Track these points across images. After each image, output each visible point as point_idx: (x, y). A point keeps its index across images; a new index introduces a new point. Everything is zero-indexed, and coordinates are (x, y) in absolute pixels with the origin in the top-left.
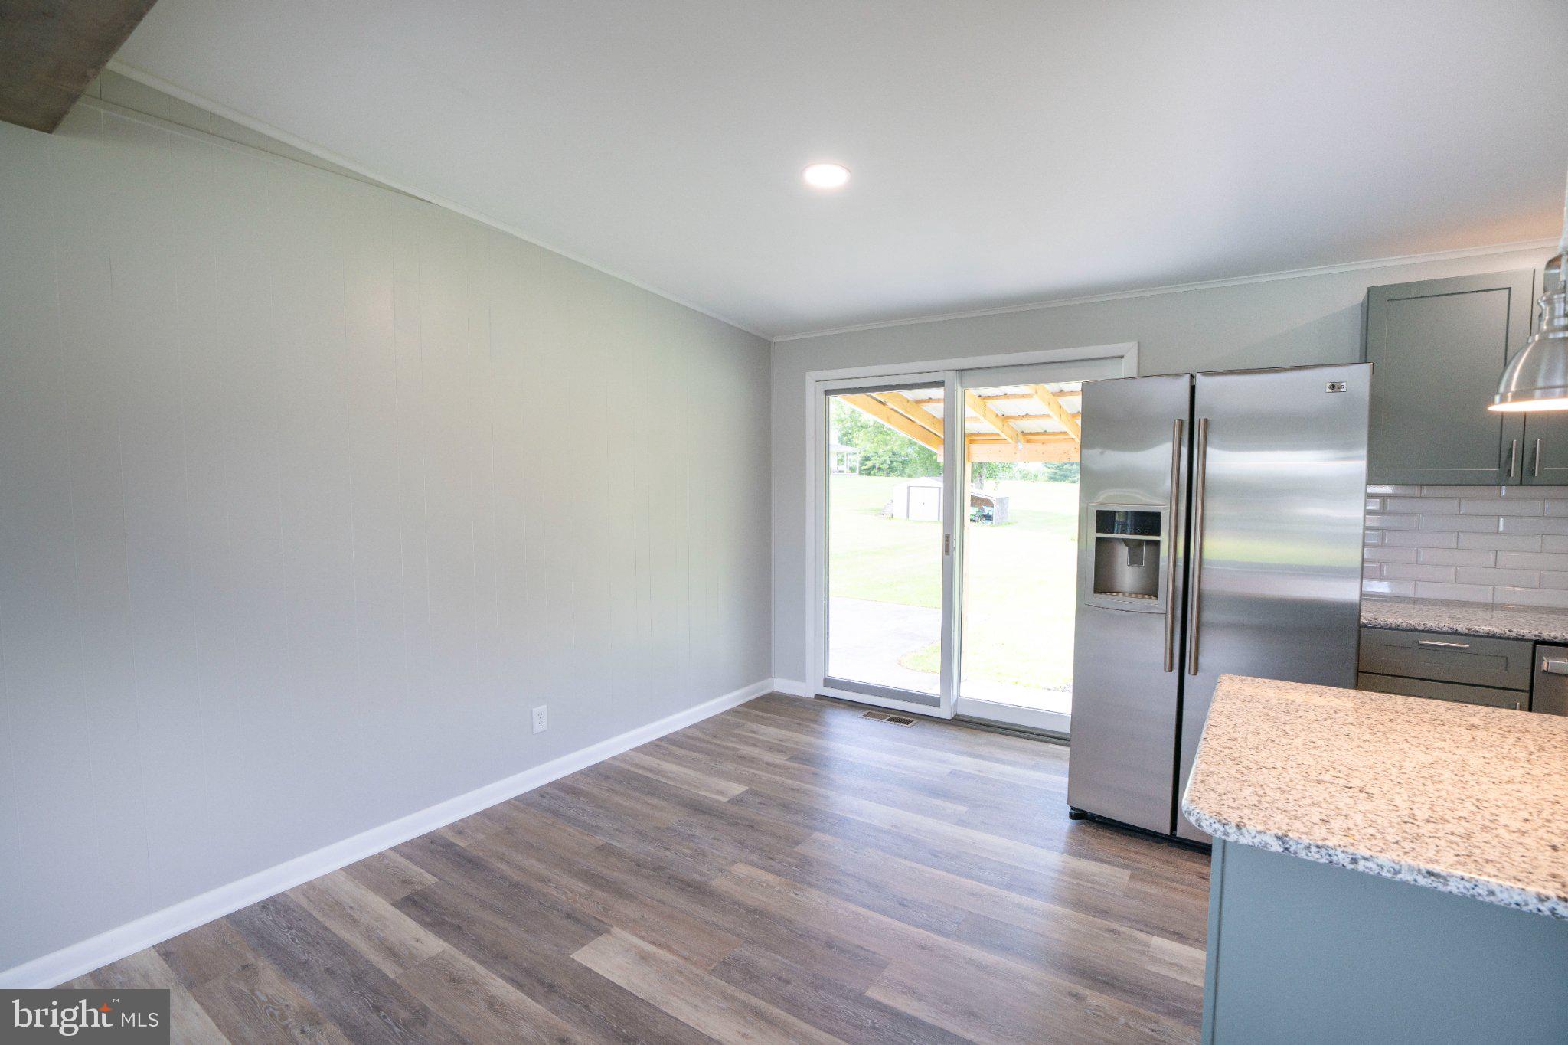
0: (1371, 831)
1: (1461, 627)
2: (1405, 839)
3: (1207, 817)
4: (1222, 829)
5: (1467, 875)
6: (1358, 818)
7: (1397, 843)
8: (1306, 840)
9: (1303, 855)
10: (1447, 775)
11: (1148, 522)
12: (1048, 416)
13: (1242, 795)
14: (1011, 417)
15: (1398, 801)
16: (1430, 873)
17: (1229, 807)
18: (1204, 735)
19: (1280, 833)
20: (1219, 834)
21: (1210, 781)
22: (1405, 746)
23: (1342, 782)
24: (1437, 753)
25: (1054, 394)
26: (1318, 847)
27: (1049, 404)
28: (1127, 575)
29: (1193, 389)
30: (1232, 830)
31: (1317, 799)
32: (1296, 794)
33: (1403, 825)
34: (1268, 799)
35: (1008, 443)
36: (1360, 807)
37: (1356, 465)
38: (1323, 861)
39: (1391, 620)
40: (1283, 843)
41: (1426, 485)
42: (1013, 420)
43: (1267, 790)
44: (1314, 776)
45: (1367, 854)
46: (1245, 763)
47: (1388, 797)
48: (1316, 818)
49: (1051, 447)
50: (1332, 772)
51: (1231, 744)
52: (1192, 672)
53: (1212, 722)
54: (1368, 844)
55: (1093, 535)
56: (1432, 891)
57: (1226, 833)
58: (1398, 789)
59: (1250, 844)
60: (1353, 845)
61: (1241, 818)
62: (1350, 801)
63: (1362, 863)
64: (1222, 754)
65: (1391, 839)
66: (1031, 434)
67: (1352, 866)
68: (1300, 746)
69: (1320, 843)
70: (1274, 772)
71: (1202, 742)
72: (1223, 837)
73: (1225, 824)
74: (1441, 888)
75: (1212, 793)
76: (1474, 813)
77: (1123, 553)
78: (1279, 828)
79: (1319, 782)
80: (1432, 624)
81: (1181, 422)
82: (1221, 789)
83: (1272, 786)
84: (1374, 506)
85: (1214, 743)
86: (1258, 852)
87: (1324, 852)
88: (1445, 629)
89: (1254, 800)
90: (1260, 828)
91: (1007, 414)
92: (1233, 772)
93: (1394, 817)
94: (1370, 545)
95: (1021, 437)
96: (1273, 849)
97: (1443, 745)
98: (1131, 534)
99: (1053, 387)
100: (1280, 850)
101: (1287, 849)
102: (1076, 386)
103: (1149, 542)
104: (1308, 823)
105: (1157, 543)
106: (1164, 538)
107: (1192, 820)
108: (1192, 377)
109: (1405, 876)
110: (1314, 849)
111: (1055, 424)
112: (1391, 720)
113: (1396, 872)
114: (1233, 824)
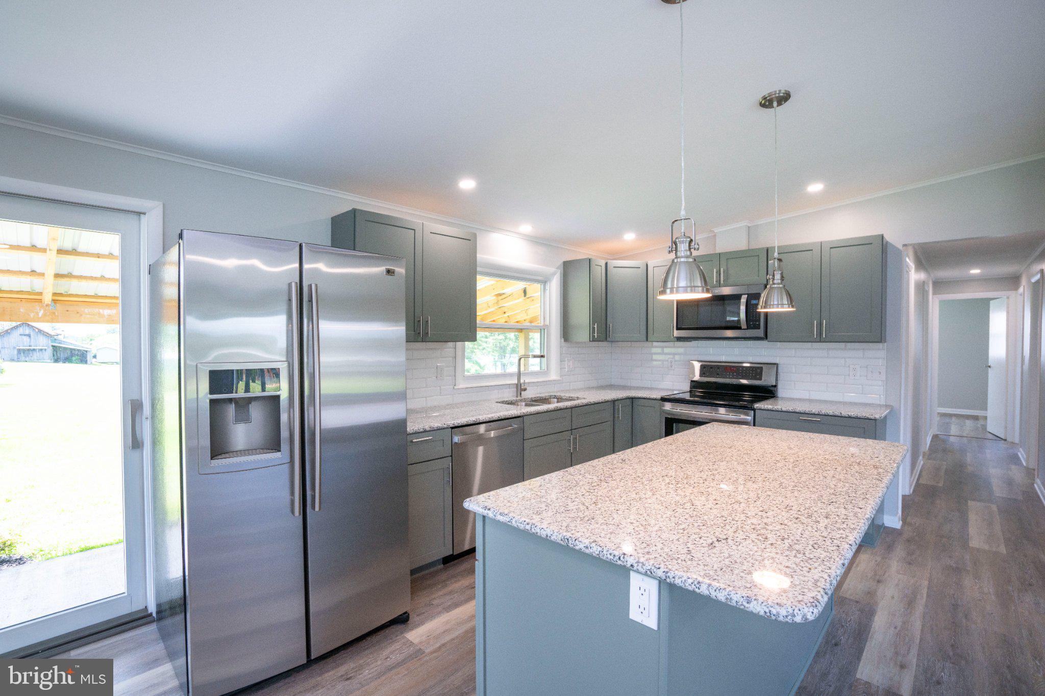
1: (427, 427)
80: (415, 428)
88: (421, 430)
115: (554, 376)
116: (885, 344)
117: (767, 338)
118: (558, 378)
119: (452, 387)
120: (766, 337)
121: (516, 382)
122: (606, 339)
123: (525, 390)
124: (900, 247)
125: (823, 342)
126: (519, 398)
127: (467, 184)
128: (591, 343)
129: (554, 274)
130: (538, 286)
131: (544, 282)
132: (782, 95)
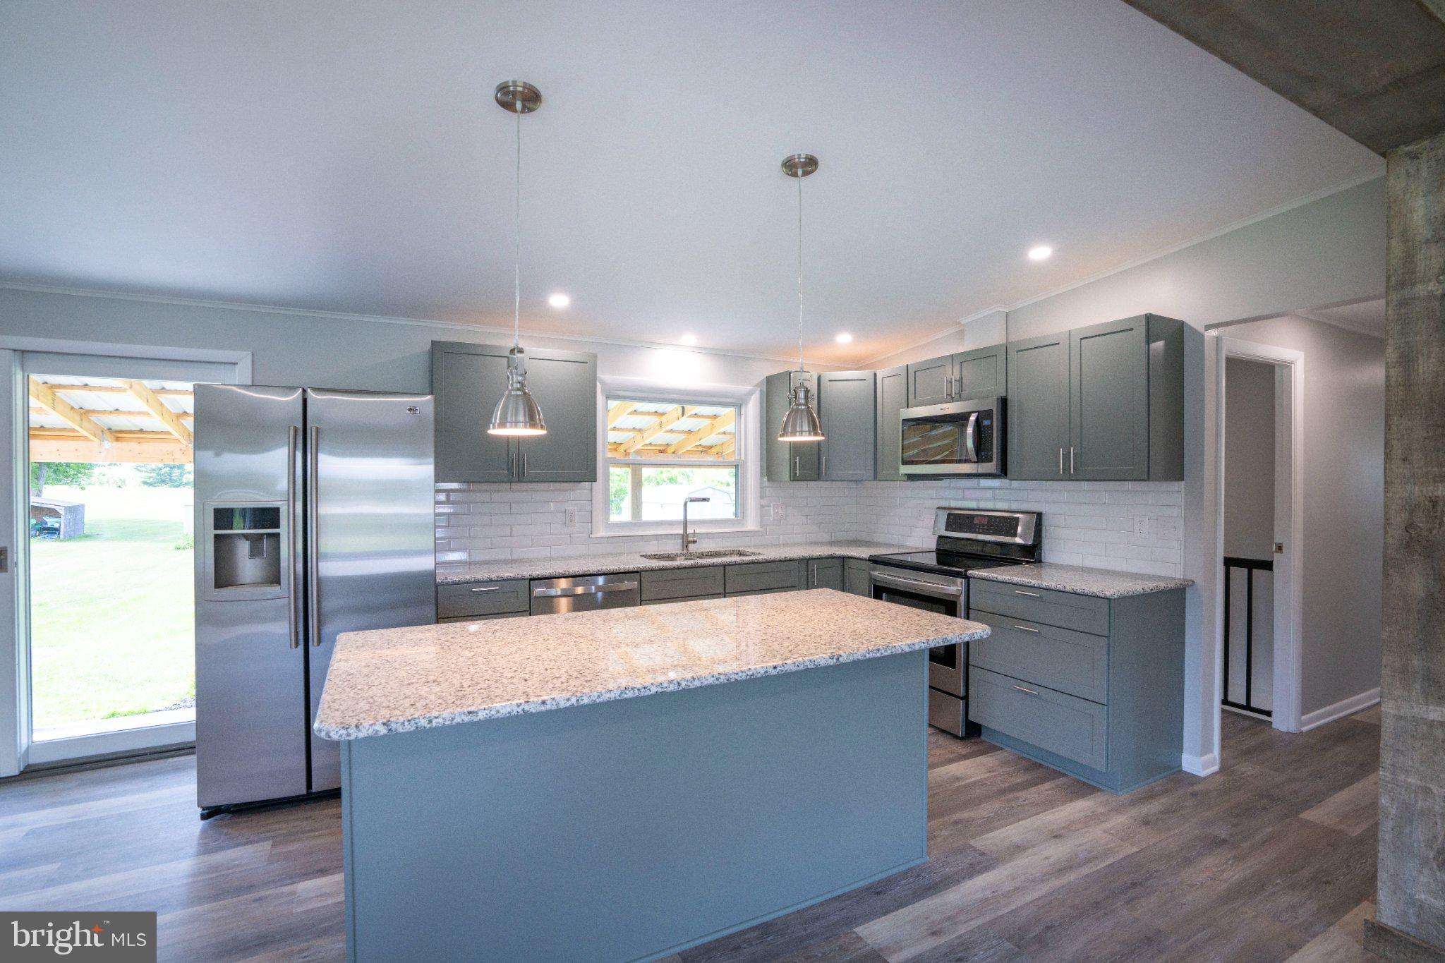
0: (439, 701)
1: (494, 576)
2: (457, 700)
3: (334, 728)
4: (345, 732)
5: (486, 707)
6: (432, 697)
7: (453, 703)
8: (401, 720)
9: (400, 730)
10: (480, 660)
11: (267, 517)
12: (148, 414)
13: (358, 707)
14: (94, 411)
15: (455, 681)
16: (470, 713)
17: (349, 717)
18: (328, 677)
19: (385, 721)
20: (345, 737)
21: (335, 706)
22: (460, 650)
23: (424, 680)
24: (476, 649)
25: (154, 391)
26: (409, 721)
27: (148, 401)
28: (248, 566)
29: (305, 401)
30: (352, 731)
31: (407, 694)
32: (394, 695)
33: (457, 693)
34: (376, 704)
35: (91, 441)
36: (434, 691)
37: (425, 469)
38: (412, 729)
39: (456, 579)
40: (387, 726)
41: (473, 482)
42: (96, 415)
43: (376, 699)
44: (406, 682)
45: (437, 714)
46: (359, 687)
47: (449, 680)
48: (407, 705)
49: (149, 447)
50: (418, 676)
51: (348, 678)
52: (315, 643)
53: (335, 667)
54: (437, 709)
55: (211, 532)
56: (472, 724)
57: (349, 735)
58: (455, 675)
59: (366, 735)
60: (429, 712)
61: (359, 720)
62: (427, 689)
63: (434, 721)
64: (343, 686)
65: (449, 702)
66: (121, 432)
67: (429, 725)
68: (397, 667)
69: (410, 718)
70: (379, 687)
71: (326, 682)
72: (347, 738)
73: (347, 728)
74: (476, 719)
75: (336, 712)
76: (492, 675)
77: (244, 548)
78: (384, 718)
79: (409, 684)
80: (479, 577)
81: (296, 429)
82: (342, 708)
83: (378, 695)
84: (442, 497)
85: (337, 681)
86: (372, 740)
87: (413, 722)
88: (486, 579)
89: (367, 707)
90: (371, 722)
91: (87, 407)
92: (352, 695)
93: (452, 690)
94: (440, 527)
95: (107, 435)
96: (381, 734)
97: (480, 644)
98: (250, 529)
99: (156, 384)
100: (386, 732)
101: (390, 730)
102: (189, 386)
103: (269, 535)
104: (403, 710)
105: (277, 536)
106: (283, 530)
107: (323, 735)
108: (304, 391)
109: (458, 720)
110: (406, 723)
111: (154, 422)
112: (452, 638)
113: (453, 719)
114: (353, 726)
115: (751, 525)
116: (1183, 483)
117: (1006, 475)
118: (757, 529)
119: (586, 535)
120: (1003, 471)
121: (681, 532)
122: (818, 477)
123: (694, 542)
124: (1201, 329)
125: (1073, 480)
126: (685, 552)
127: (559, 301)
128: (791, 482)
129: (750, 393)
130: (730, 411)
131: (738, 404)
132: (802, 160)
